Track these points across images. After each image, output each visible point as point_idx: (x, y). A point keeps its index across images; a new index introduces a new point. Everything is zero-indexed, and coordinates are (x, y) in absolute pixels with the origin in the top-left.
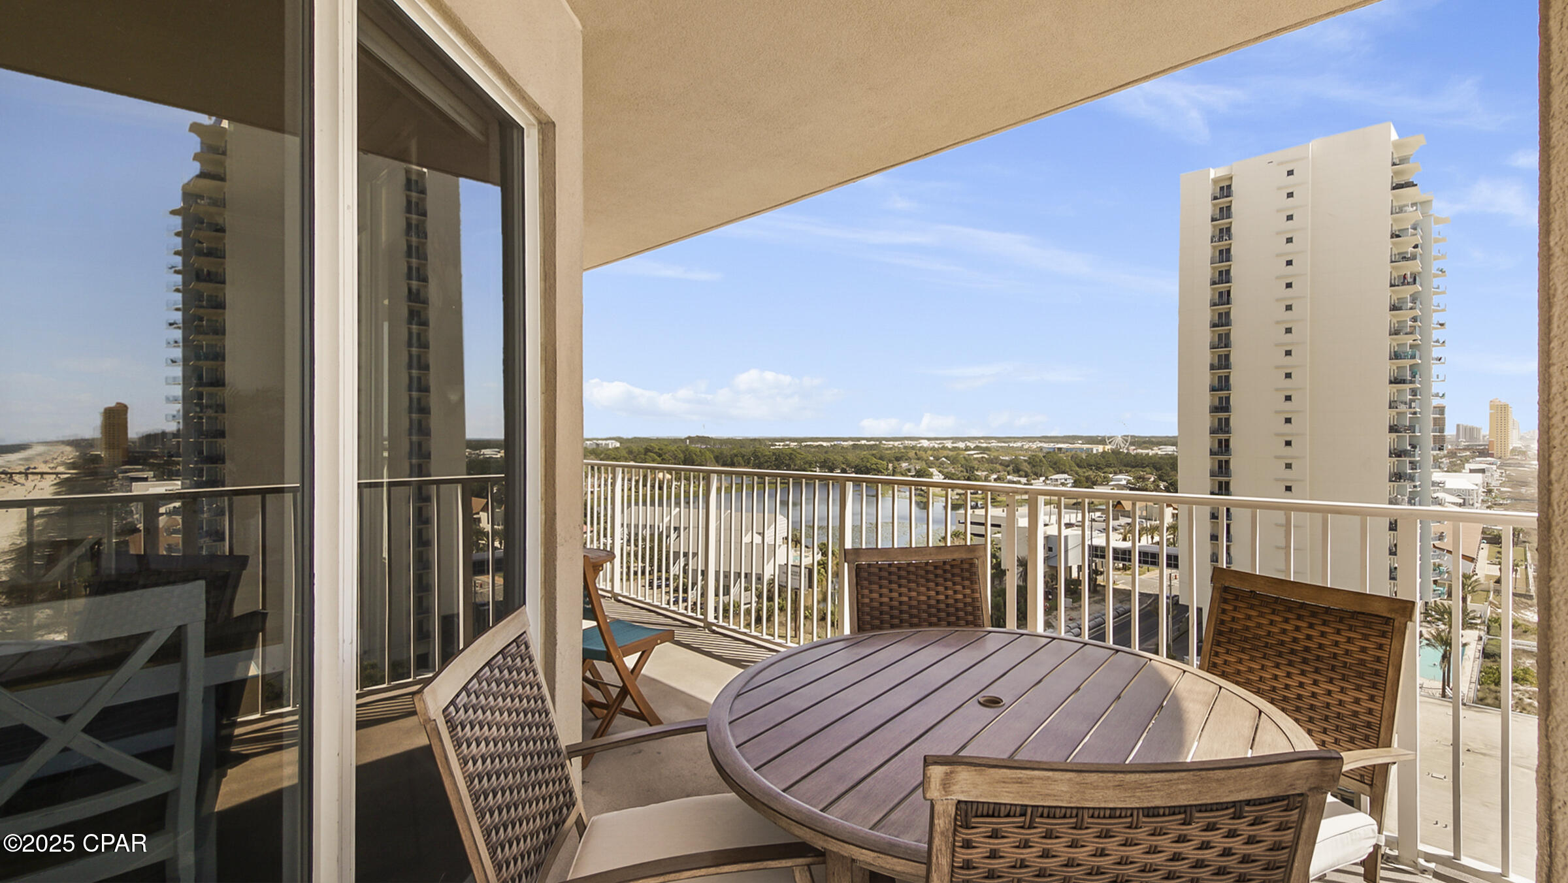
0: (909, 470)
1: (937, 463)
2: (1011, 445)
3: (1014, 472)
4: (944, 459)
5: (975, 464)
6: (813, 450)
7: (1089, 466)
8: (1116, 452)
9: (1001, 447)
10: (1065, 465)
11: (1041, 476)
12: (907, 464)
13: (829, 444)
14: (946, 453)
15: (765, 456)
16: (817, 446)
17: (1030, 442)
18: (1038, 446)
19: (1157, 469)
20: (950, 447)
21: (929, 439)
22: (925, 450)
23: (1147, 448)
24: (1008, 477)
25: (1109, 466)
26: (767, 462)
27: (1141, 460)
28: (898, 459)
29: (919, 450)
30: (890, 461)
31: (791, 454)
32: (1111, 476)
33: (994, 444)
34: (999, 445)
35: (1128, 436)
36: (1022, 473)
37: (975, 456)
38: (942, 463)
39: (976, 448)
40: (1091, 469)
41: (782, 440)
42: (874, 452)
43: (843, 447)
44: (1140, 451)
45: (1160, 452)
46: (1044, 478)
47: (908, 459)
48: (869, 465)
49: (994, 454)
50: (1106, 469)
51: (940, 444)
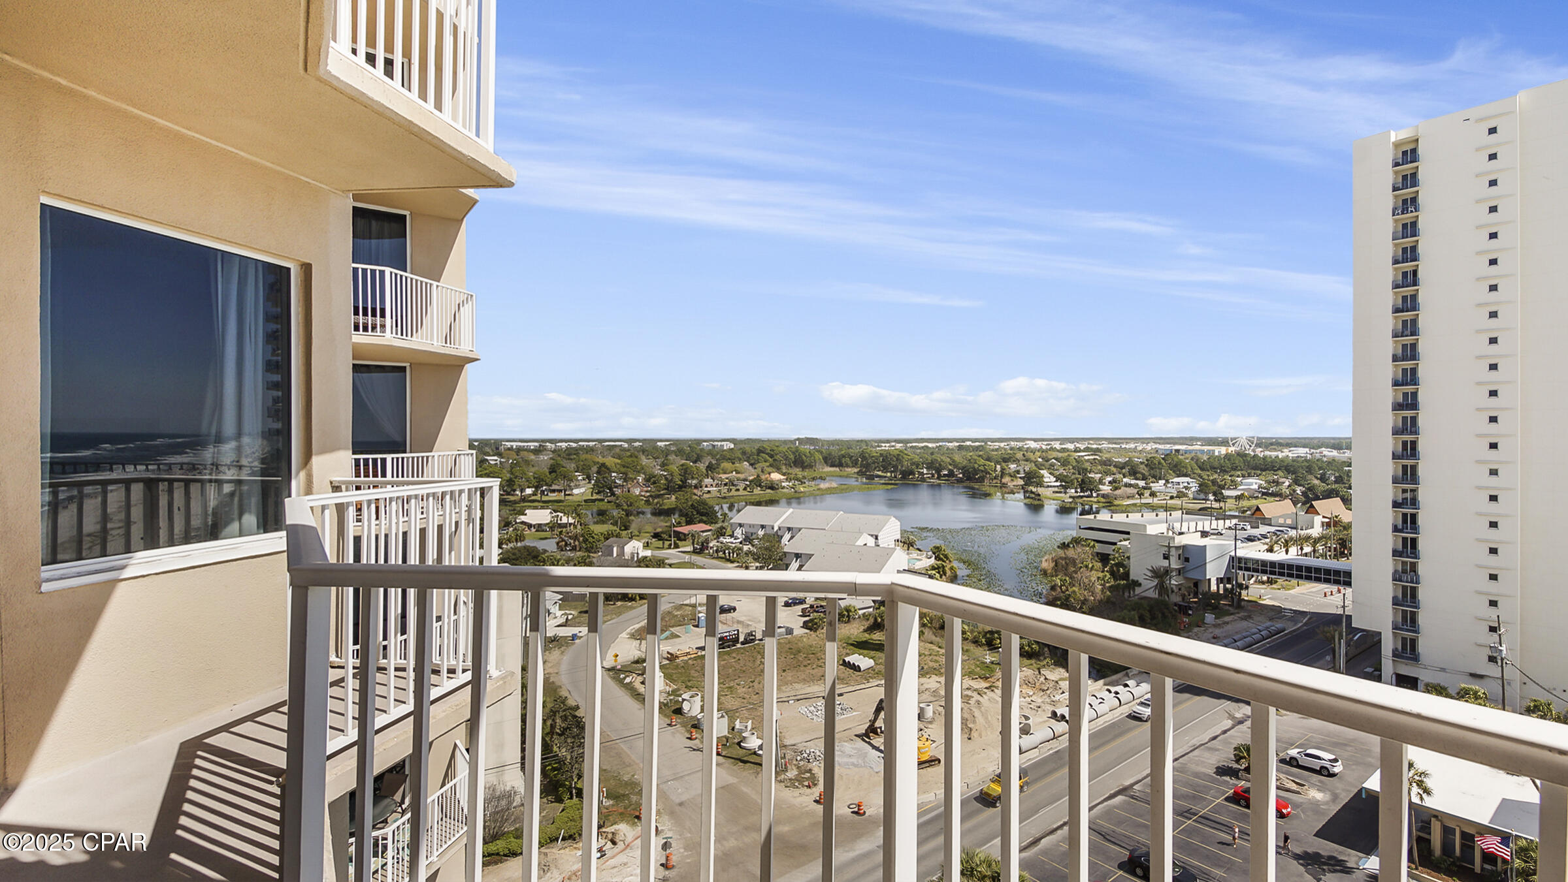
0: (1018, 472)
1: (1047, 464)
2: (1123, 446)
3: (1130, 475)
4: (1053, 460)
5: (1087, 466)
6: (919, 451)
7: (1213, 468)
8: (1241, 455)
9: (1113, 448)
10: (1186, 468)
11: (1160, 479)
12: (1015, 466)
13: (934, 445)
14: (1055, 454)
15: (873, 457)
16: (923, 447)
17: (1143, 443)
18: (1153, 447)
19: (1289, 471)
20: (1058, 448)
21: (1035, 440)
22: (1033, 451)
23: (1275, 450)
24: (1125, 480)
25: (1235, 469)
26: (874, 463)
27: (1272, 462)
28: (1006, 460)
29: (1027, 452)
30: (997, 462)
31: (898, 455)
32: (1239, 479)
33: (1105, 445)
34: (1111, 446)
35: (1253, 438)
36: (1139, 475)
37: (1086, 458)
38: (1053, 465)
39: (1087, 449)
40: (1216, 472)
41: (888, 441)
42: (981, 453)
43: (948, 449)
44: (1267, 453)
45: (1290, 455)
46: (1164, 482)
47: (1016, 461)
48: (976, 466)
49: (1105, 456)
50: (1232, 473)
51: (1047, 445)
